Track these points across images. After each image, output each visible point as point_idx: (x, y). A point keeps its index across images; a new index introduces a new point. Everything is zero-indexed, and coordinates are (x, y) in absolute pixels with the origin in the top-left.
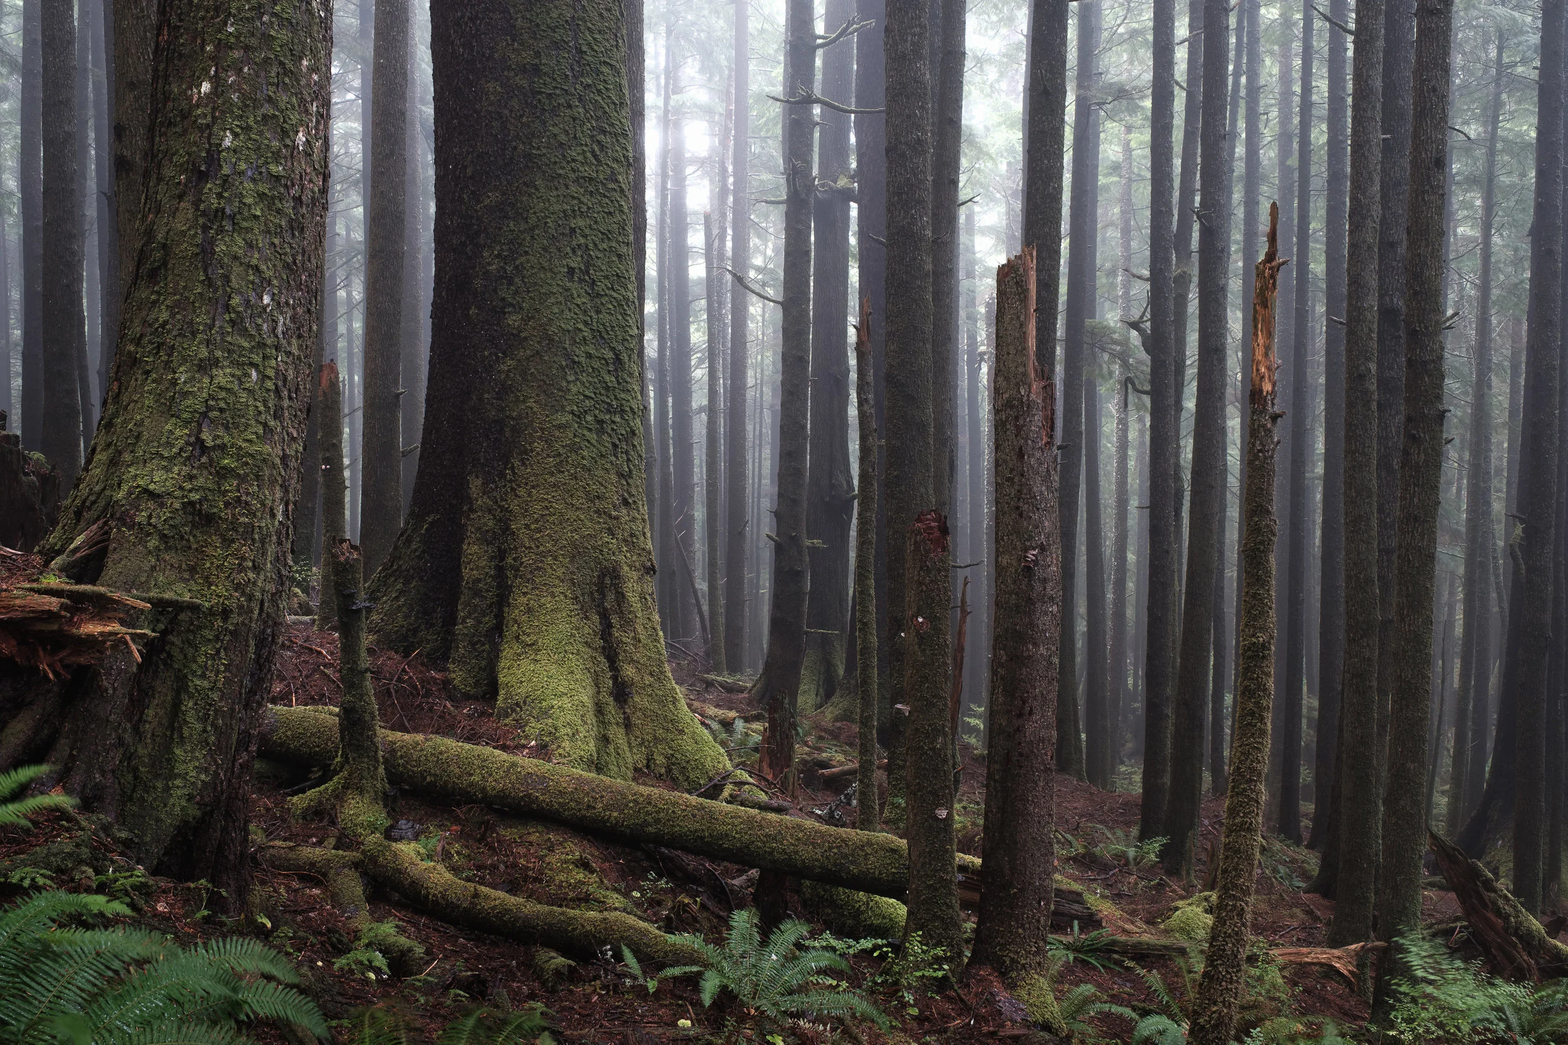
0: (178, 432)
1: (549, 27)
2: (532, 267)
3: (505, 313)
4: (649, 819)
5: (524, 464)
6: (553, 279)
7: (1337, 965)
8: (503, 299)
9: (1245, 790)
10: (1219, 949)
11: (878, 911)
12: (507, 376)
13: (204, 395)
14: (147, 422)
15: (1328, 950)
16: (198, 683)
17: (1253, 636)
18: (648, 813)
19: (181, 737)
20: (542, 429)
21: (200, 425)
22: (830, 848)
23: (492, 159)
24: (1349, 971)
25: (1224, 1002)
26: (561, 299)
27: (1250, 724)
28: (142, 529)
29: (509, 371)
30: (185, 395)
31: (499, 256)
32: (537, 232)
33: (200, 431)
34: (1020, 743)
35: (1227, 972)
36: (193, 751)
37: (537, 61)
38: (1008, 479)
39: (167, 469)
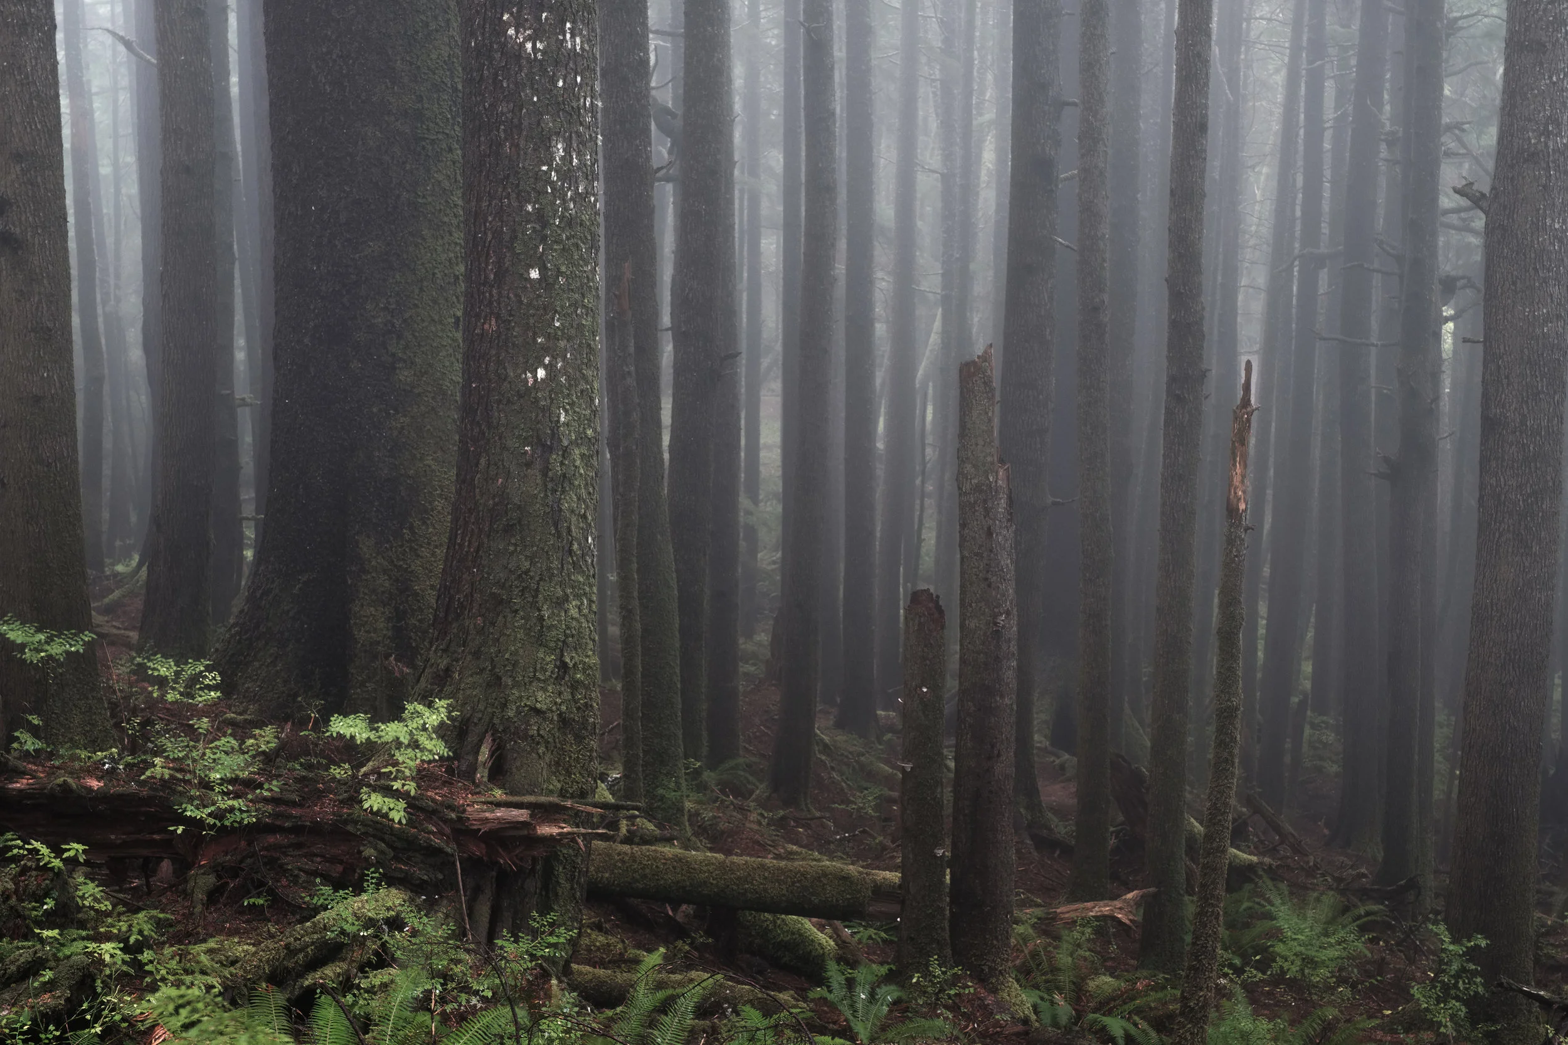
0: (548, 659)
1: (429, 68)
2: (423, 321)
3: (395, 368)
4: (637, 876)
5: (424, 523)
6: (443, 330)
7: (1120, 916)
8: (393, 355)
9: (1220, 821)
10: (1203, 947)
11: (785, 928)
12: (400, 433)
13: (564, 626)
14: (521, 651)
15: (1110, 903)
16: (565, 852)
17: (1228, 700)
18: (635, 871)
19: (556, 895)
20: (441, 487)
21: (562, 651)
22: (793, 883)
23: (373, 207)
24: (1131, 920)
25: (1207, 987)
26: (451, 351)
27: (1224, 769)
28: (533, 740)
29: (403, 428)
30: (550, 628)
31: (386, 309)
32: (425, 284)
33: (562, 655)
34: (989, 783)
35: (1209, 964)
36: (565, 905)
37: (419, 105)
38: (977, 554)
39: (544, 690)
